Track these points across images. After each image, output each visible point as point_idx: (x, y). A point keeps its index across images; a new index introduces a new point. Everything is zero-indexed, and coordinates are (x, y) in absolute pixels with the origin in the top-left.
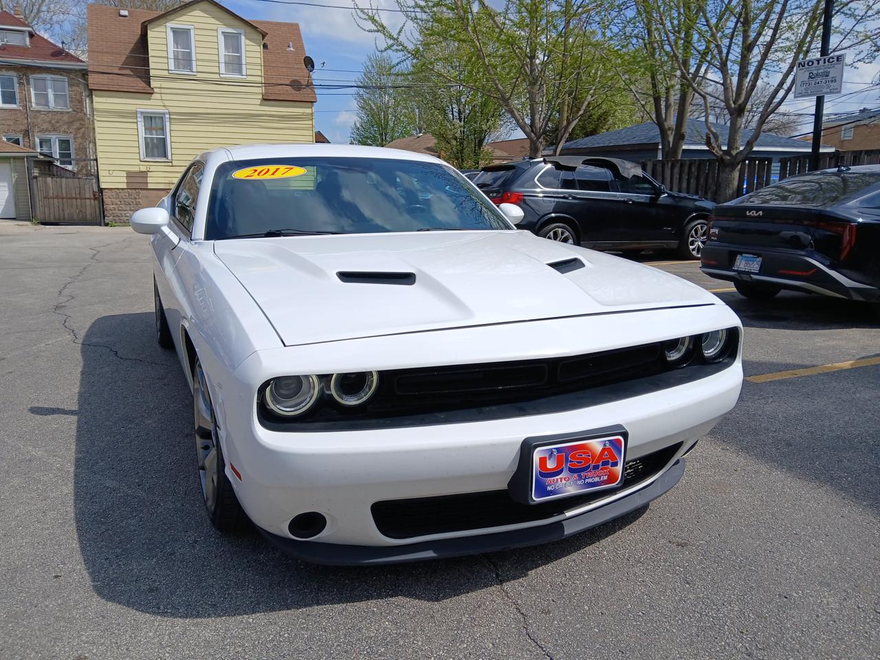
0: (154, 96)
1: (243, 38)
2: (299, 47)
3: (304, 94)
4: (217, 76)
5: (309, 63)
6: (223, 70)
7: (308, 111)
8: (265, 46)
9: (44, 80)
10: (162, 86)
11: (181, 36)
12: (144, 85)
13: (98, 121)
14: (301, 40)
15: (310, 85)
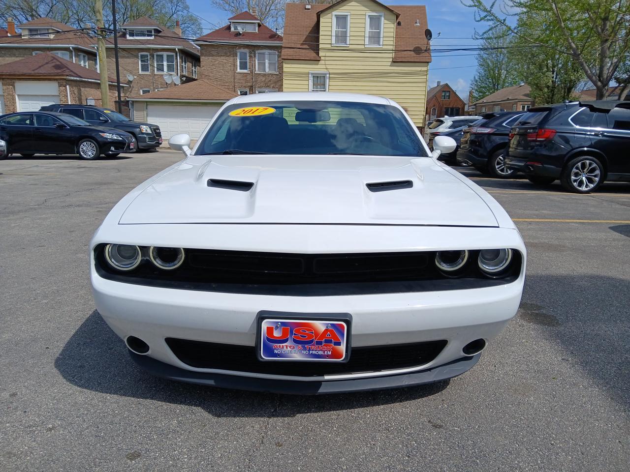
0: (321, 62)
1: (383, 18)
2: (424, 22)
3: (423, 57)
4: (363, 47)
5: (428, 34)
6: (367, 42)
7: (425, 69)
8: (399, 24)
9: (264, 54)
10: (326, 55)
11: (342, 20)
12: (315, 55)
13: (285, 80)
14: (426, 18)
15: (428, 50)
